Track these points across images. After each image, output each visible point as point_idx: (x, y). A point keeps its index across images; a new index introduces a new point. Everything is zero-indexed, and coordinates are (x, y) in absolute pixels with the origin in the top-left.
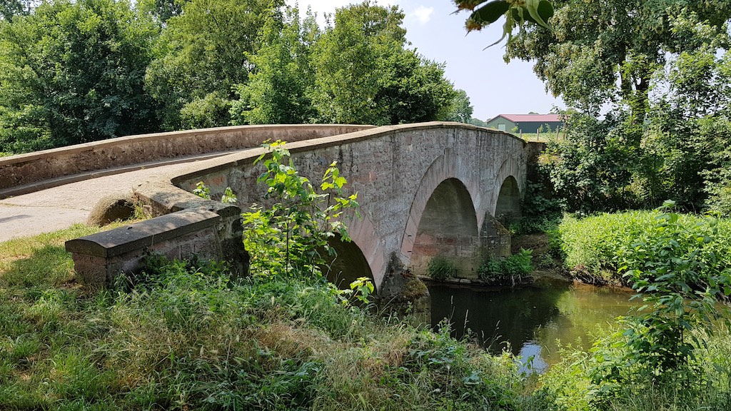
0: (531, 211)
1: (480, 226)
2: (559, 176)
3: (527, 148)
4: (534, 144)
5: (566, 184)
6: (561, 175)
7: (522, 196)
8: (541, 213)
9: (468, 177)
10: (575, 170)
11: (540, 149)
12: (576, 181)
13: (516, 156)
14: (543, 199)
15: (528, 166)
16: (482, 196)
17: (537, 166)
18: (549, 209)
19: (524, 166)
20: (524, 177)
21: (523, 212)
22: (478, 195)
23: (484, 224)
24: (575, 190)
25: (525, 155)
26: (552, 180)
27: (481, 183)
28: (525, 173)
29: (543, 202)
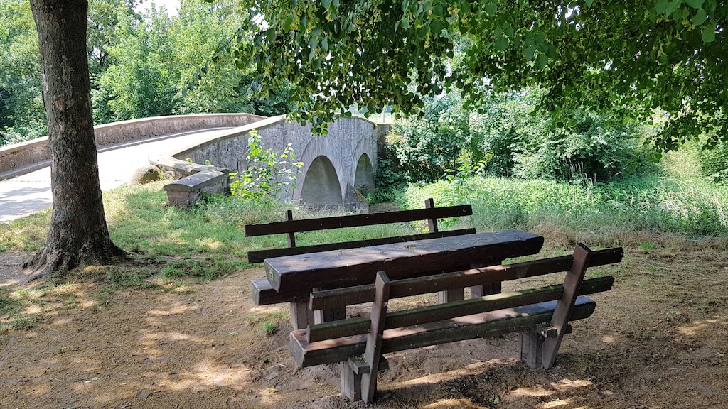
0: (382, 183)
1: (343, 195)
2: (403, 152)
3: (376, 130)
4: (383, 126)
5: (409, 159)
6: (406, 152)
7: (374, 171)
8: (390, 184)
9: (333, 155)
10: (416, 147)
11: (387, 130)
12: (417, 156)
13: (368, 137)
14: (392, 173)
15: (378, 145)
16: (344, 171)
17: (385, 145)
18: (397, 181)
19: (375, 145)
20: (376, 155)
21: (376, 184)
22: (341, 169)
23: (346, 193)
24: (417, 164)
25: (375, 136)
26: (398, 157)
27: (343, 159)
28: (376, 151)
29: (392, 175)
